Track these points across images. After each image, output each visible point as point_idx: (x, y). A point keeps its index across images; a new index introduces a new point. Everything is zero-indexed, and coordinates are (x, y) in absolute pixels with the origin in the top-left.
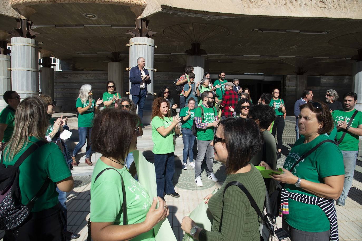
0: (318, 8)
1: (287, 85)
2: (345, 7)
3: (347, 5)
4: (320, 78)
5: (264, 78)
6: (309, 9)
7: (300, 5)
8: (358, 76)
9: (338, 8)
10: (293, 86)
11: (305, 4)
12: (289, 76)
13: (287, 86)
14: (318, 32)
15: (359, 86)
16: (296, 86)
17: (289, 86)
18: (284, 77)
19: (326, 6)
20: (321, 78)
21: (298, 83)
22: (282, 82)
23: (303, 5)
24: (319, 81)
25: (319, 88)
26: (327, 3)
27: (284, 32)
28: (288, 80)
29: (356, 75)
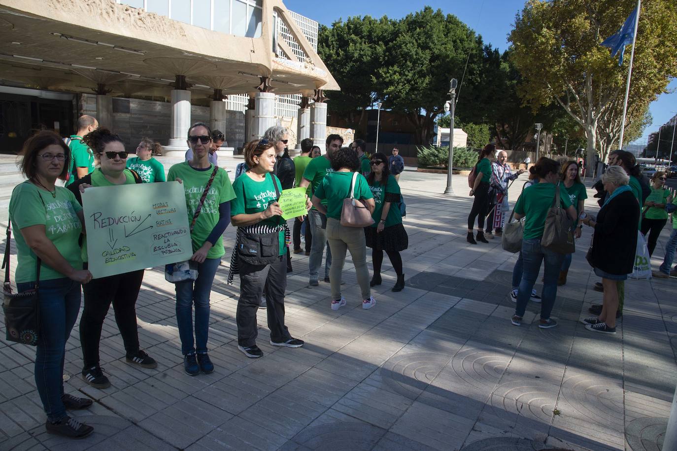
0: (137, 27)
1: (84, 108)
2: (164, 31)
3: (165, 30)
4: (129, 102)
5: (41, 93)
6: (128, 26)
7: (118, 19)
8: (177, 106)
9: (157, 31)
10: (93, 111)
11: (123, 19)
12: (86, 95)
13: (84, 111)
14: (135, 51)
15: (179, 119)
16: (97, 111)
17: (86, 110)
18: (78, 96)
19: (145, 26)
20: (131, 102)
21: (100, 107)
22: (74, 103)
23: (121, 20)
24: (128, 107)
25: (128, 115)
26: (145, 22)
27: (95, 44)
28: (85, 101)
29: (175, 105)
